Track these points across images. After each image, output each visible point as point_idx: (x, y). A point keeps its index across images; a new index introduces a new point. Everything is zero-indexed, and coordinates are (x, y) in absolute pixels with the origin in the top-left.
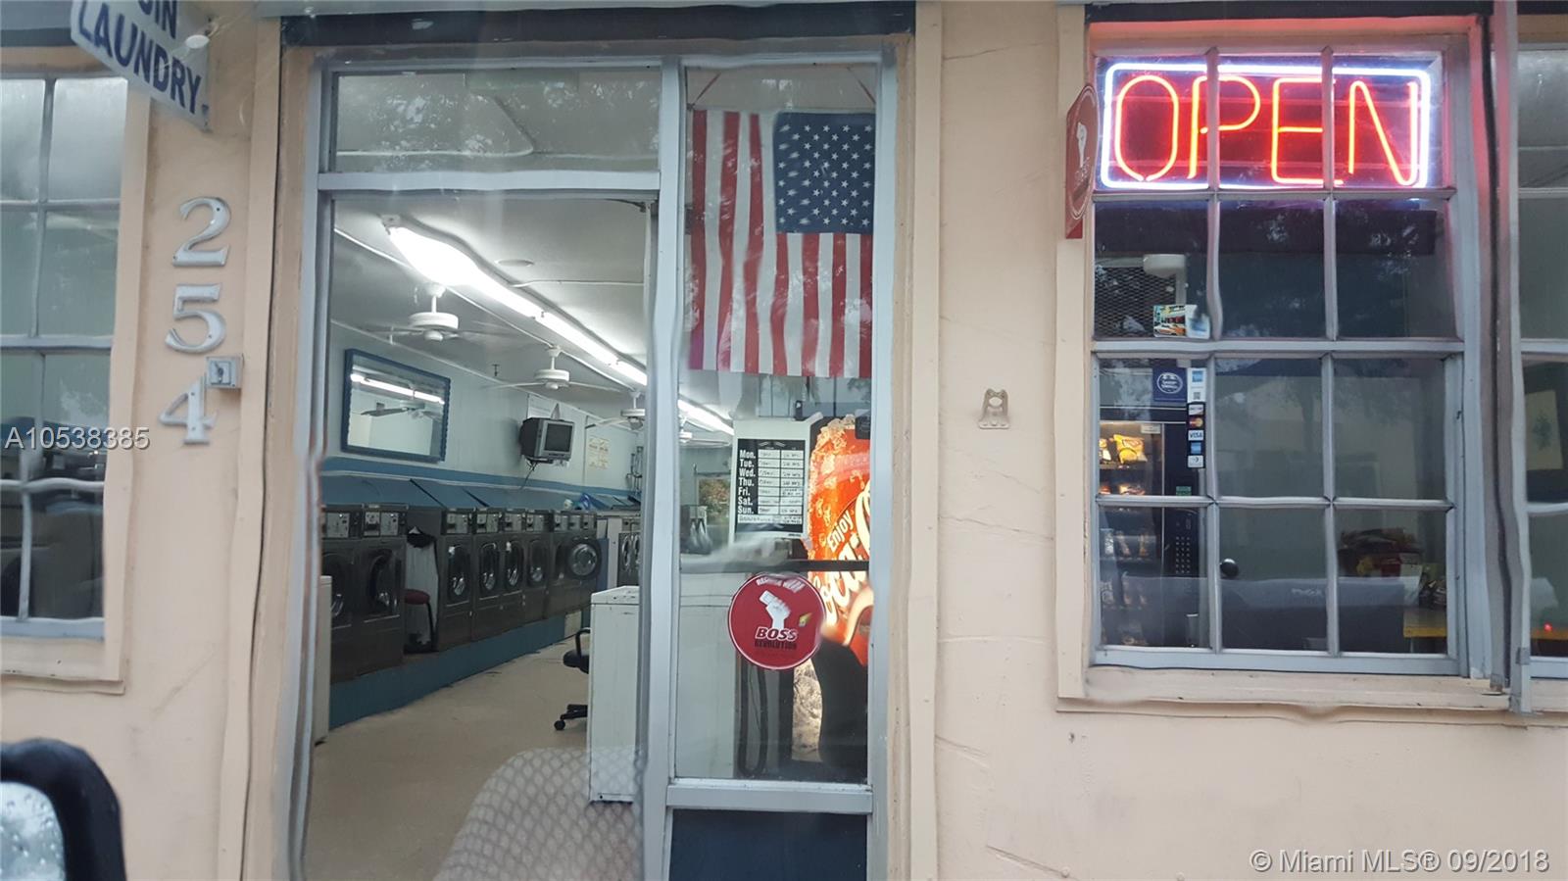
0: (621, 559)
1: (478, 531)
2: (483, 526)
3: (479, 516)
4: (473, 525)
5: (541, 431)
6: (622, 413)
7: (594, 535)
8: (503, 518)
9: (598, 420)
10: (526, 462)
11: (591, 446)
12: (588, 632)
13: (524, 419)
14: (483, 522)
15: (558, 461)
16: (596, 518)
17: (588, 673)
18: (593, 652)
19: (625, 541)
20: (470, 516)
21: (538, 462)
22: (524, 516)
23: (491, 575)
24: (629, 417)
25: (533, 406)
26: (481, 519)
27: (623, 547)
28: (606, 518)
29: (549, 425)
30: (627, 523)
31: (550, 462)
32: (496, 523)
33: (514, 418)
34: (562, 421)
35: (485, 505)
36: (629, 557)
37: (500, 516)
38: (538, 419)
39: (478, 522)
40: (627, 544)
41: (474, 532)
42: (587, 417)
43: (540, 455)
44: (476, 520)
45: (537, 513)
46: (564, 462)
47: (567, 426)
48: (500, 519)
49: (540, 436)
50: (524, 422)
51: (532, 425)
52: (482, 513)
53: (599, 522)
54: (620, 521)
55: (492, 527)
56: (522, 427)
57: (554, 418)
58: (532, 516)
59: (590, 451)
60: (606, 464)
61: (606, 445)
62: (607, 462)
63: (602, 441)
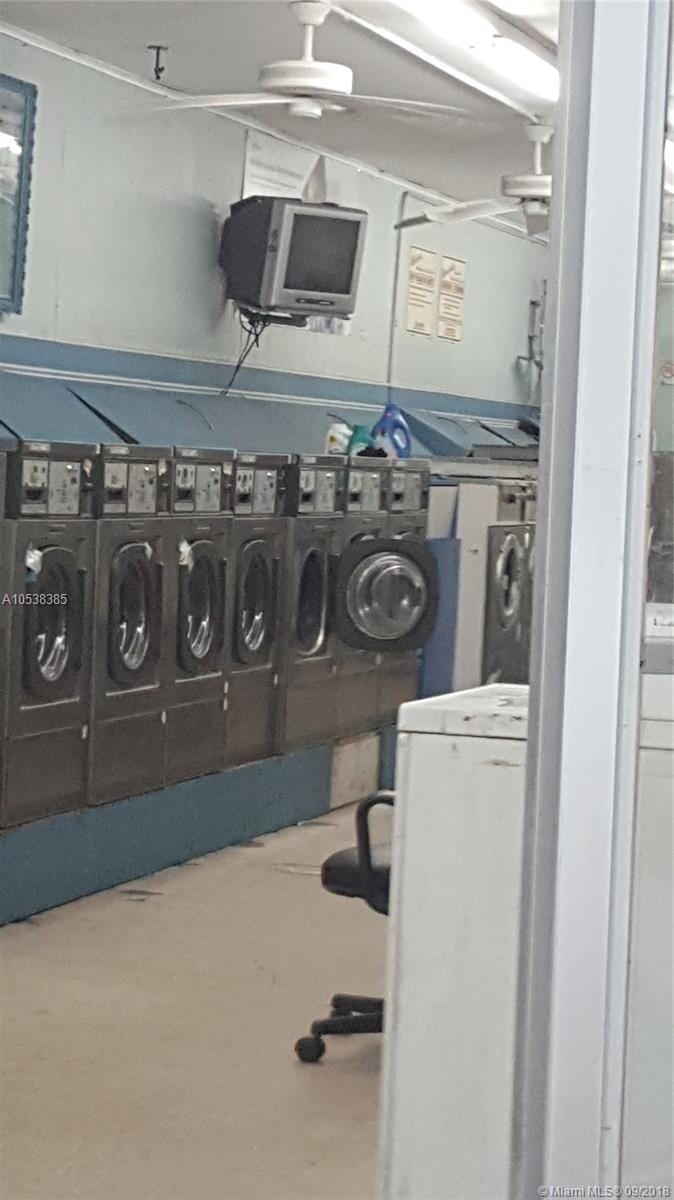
0: (494, 598)
1: (108, 508)
2: (118, 495)
3: (108, 466)
4: (94, 491)
5: (276, 234)
6: (505, 185)
7: (420, 529)
8: (169, 476)
9: (437, 206)
10: (235, 319)
11: (412, 276)
12: (390, 801)
13: (236, 200)
14: (118, 486)
15: (320, 319)
16: (428, 481)
17: (386, 912)
18: (403, 857)
19: (505, 547)
20: (88, 467)
21: (267, 320)
22: (228, 471)
23: (140, 630)
24: (524, 199)
25: (258, 163)
26: (115, 475)
27: (500, 565)
28: (454, 481)
29: (298, 219)
30: (511, 499)
31: (298, 321)
32: (150, 489)
33: (208, 197)
34: (332, 206)
35: (126, 438)
36: (515, 591)
37: (163, 470)
38: (272, 199)
39: (108, 483)
40: (511, 555)
41: (97, 513)
42: (405, 194)
43: (273, 302)
44: (102, 478)
45: (261, 464)
46: (336, 321)
47: (345, 222)
48: (161, 479)
49: (275, 249)
50: (234, 208)
51: (254, 215)
52: (116, 459)
53: (434, 491)
54: (492, 491)
55: (144, 500)
56: (228, 222)
57: (311, 198)
58: (249, 472)
59: (413, 290)
60: (458, 329)
61: (459, 274)
62: (460, 323)
63: (448, 263)
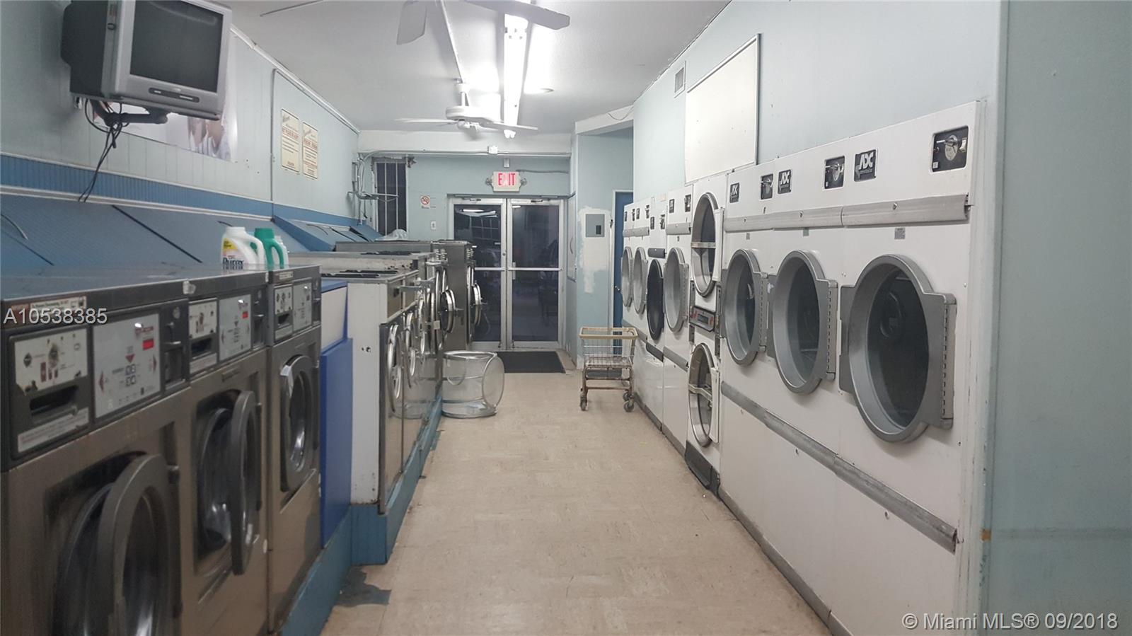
11: (283, 129)
31: (161, 119)
49: (115, 27)
59: (283, 138)
60: (315, 170)
61: (314, 136)
62: (316, 167)
63: (307, 129)
